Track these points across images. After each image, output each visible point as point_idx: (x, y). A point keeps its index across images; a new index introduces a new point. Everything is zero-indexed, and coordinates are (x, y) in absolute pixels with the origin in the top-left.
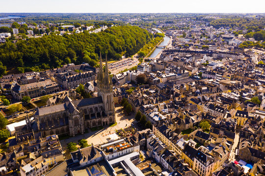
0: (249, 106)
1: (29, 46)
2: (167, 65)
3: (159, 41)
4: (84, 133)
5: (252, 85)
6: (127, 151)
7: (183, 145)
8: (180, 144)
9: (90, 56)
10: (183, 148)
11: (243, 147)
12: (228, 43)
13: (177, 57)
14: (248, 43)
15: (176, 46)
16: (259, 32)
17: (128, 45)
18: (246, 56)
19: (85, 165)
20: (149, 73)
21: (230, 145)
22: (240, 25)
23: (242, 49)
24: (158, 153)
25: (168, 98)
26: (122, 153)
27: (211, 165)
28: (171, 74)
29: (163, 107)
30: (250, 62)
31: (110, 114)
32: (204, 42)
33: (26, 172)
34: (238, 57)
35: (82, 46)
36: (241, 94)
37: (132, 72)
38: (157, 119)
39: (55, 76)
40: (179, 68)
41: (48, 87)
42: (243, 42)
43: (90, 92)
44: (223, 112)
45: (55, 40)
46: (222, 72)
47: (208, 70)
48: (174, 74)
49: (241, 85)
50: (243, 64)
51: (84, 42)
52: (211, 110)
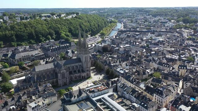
0: (186, 62)
1: (19, 27)
2: (123, 40)
3: (114, 26)
4: (69, 84)
5: (186, 51)
6: (104, 92)
7: (144, 87)
8: (142, 86)
9: (65, 35)
10: (144, 88)
11: (186, 86)
12: (164, 26)
13: (129, 35)
14: (179, 25)
15: (127, 28)
16: (186, 18)
17: (92, 27)
18: (179, 33)
19: (75, 101)
20: (110, 45)
21: (177, 85)
22: (171, 14)
23: (175, 29)
24: (127, 92)
25: (128, 60)
26: (101, 93)
27: (166, 98)
28: (127, 45)
29: (125, 65)
30: (182, 37)
31: (87, 71)
32: (147, 25)
33: (32, 107)
34: (173, 34)
35: (59, 27)
36: (179, 56)
37: (98, 44)
38: (122, 72)
39: (40, 48)
40: (132, 41)
41: (37, 55)
42: (175, 25)
43: (69, 58)
44: (168, 67)
45: (39, 23)
46: (163, 43)
47: (153, 42)
48: (129, 45)
49: (178, 51)
50: (177, 38)
51: (60, 24)
52: (160, 66)
